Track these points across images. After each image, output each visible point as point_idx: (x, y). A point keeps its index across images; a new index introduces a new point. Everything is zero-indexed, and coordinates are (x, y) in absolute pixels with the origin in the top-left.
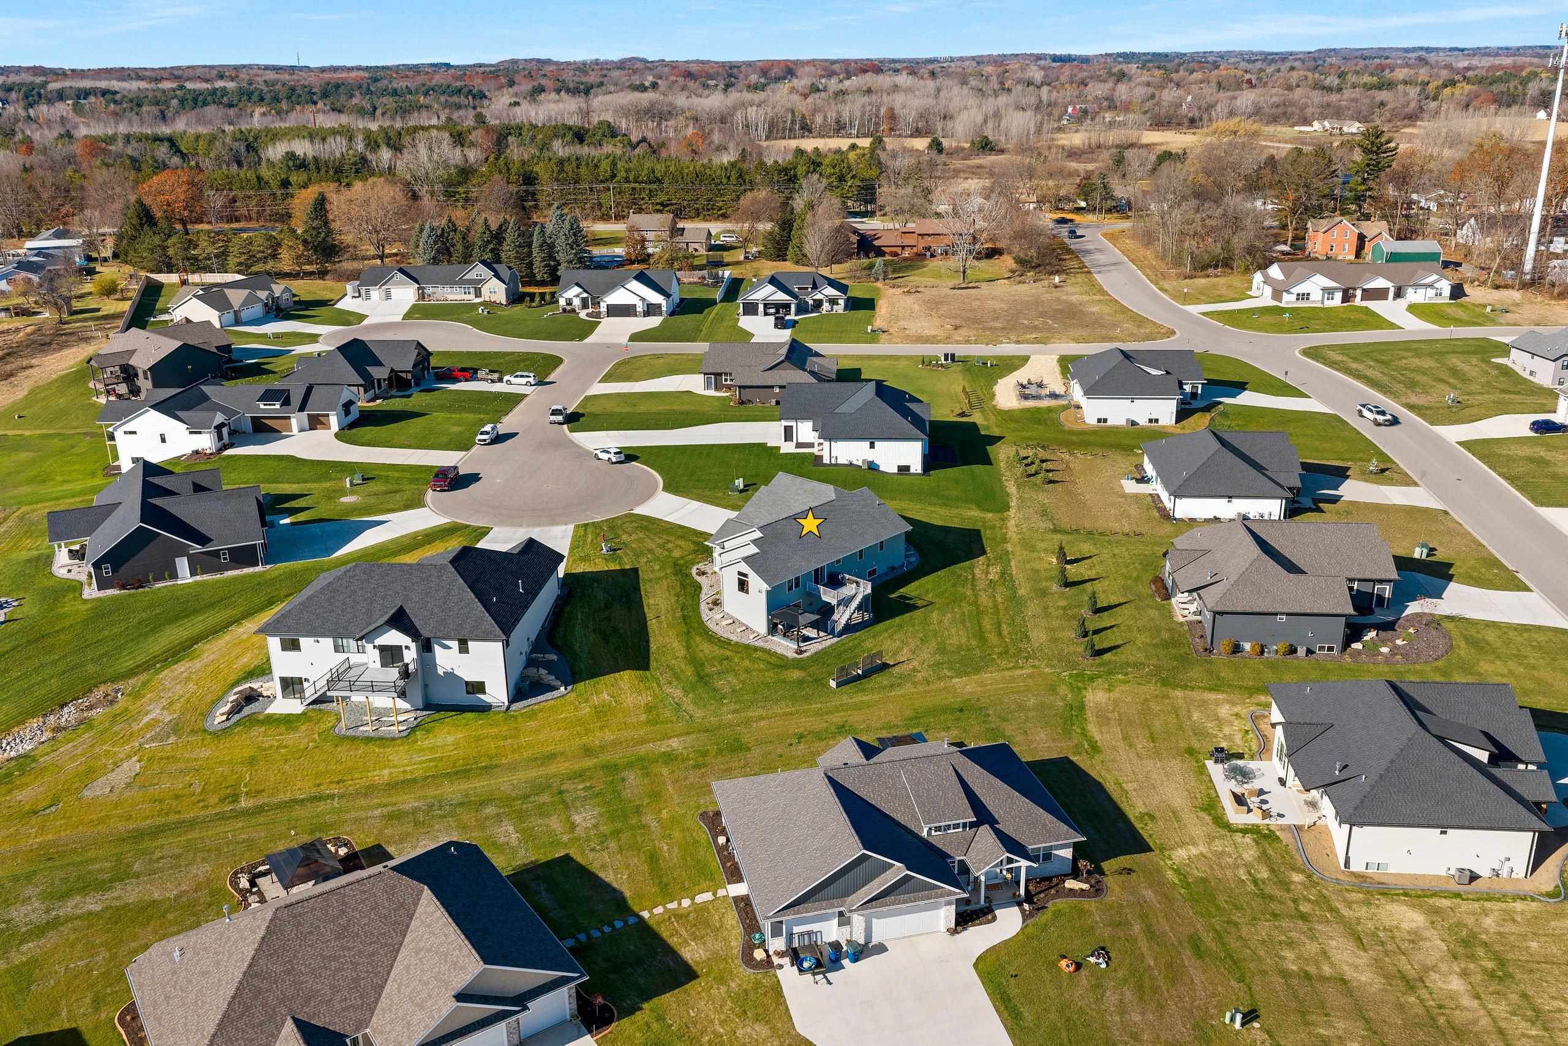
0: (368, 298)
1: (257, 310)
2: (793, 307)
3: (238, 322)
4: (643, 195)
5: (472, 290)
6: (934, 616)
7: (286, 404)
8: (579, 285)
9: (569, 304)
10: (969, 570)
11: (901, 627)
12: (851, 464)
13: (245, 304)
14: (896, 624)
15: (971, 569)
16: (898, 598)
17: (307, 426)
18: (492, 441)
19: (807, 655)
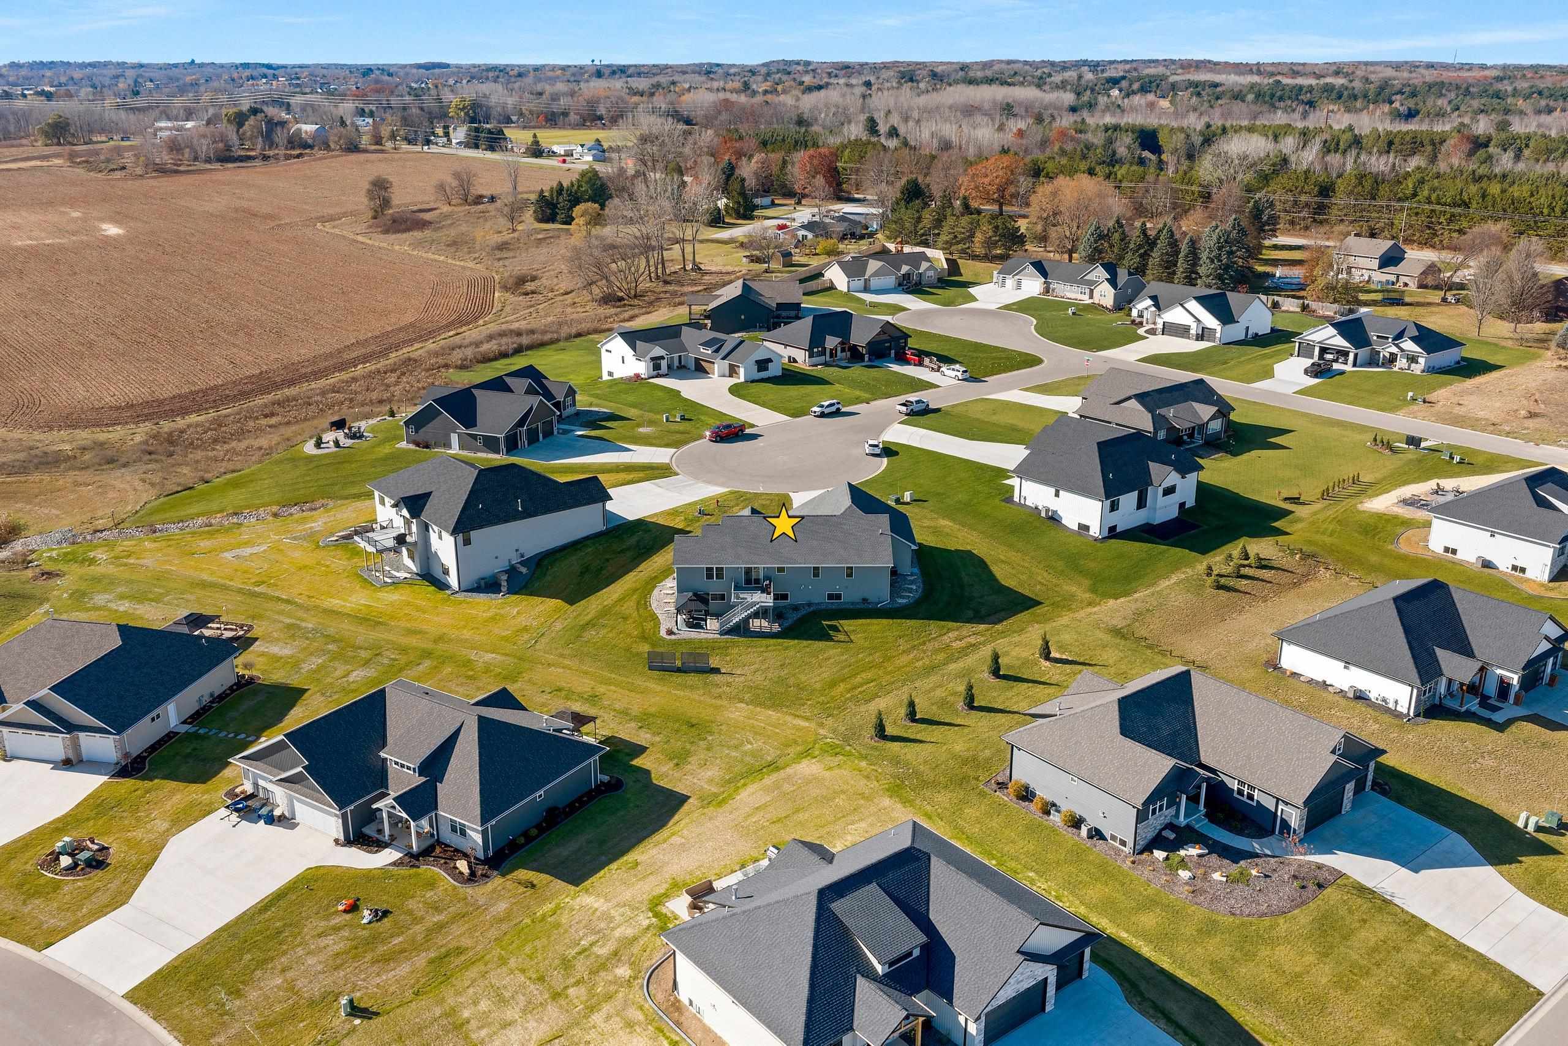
0: (1003, 285)
1: (890, 281)
2: (1351, 356)
3: (866, 289)
4: (1442, 220)
5: (1087, 291)
6: (832, 652)
7: (717, 351)
8: (1154, 298)
9: (1141, 316)
10: (945, 631)
11: (787, 648)
12: (1036, 508)
13: (876, 274)
14: (786, 645)
15: (949, 630)
16: (828, 626)
17: (727, 373)
18: (823, 415)
19: (673, 637)
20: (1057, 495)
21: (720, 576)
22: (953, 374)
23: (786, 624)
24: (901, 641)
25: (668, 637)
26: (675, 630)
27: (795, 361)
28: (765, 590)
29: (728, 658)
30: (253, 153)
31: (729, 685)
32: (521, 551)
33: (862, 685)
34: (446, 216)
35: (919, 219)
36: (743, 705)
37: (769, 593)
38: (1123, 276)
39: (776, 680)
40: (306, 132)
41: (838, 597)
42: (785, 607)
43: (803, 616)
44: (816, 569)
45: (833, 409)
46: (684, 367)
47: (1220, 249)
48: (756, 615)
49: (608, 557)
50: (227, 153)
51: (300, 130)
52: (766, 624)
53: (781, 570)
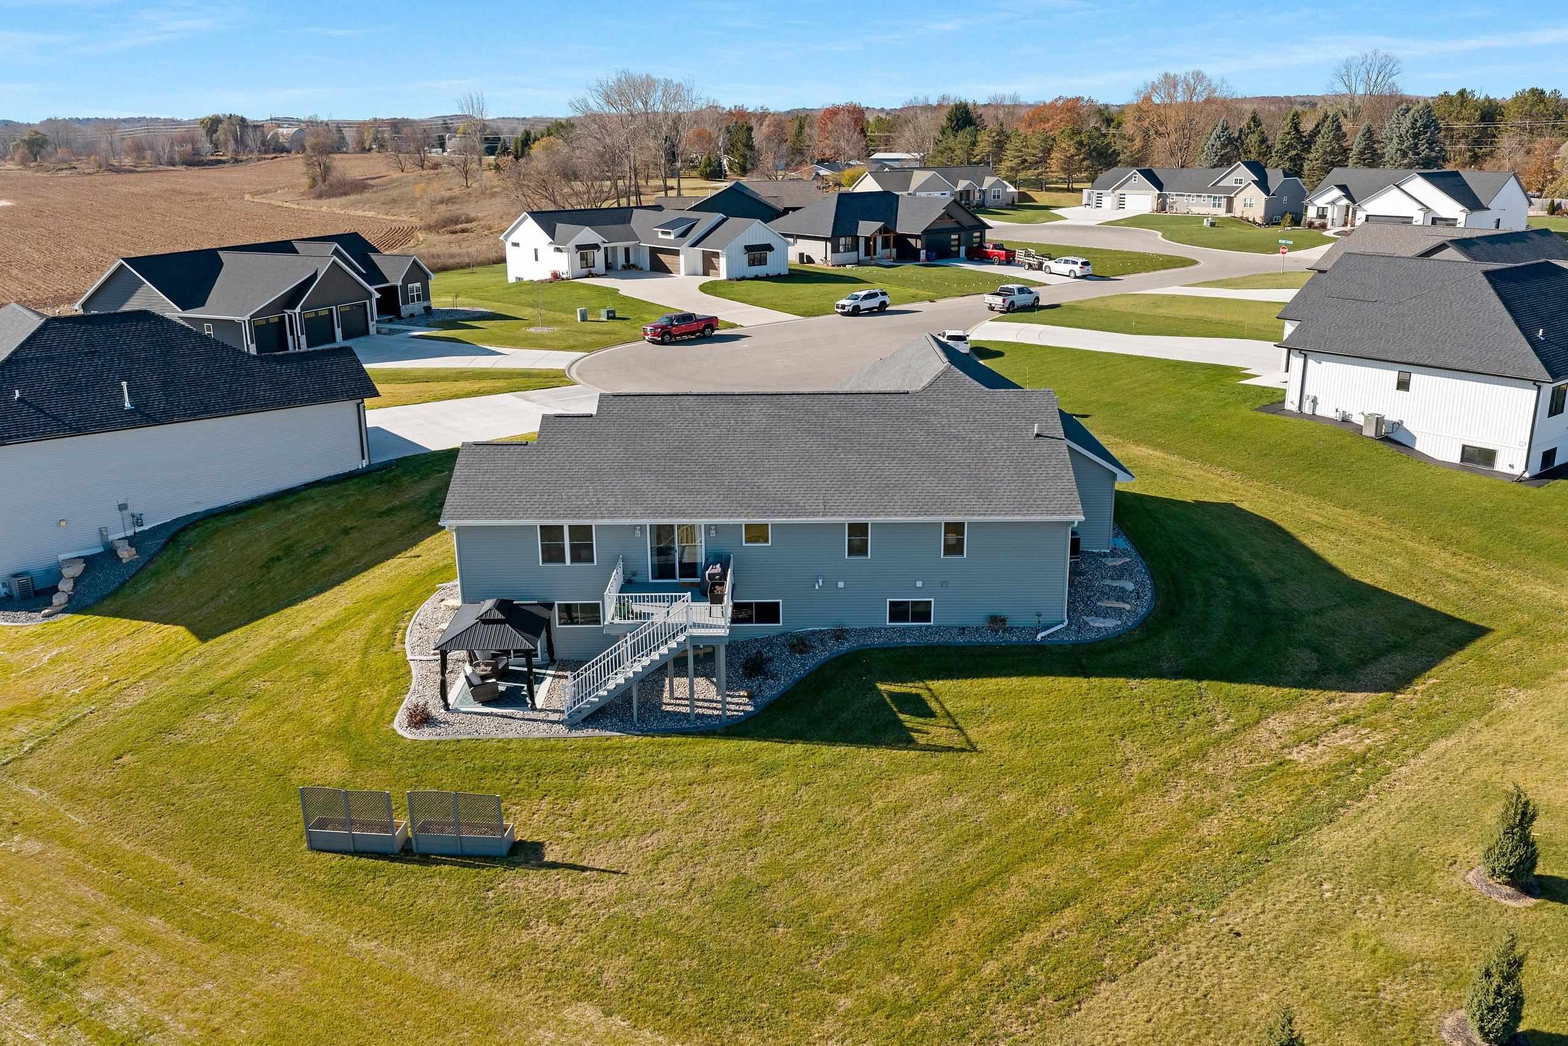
0: (1096, 206)
5: (1224, 202)
6: (914, 784)
7: (684, 235)
8: (1343, 188)
9: (1322, 216)
10: (1253, 711)
11: (768, 771)
12: (1345, 421)
13: (922, 188)
14: (765, 757)
15: (1266, 710)
16: (894, 696)
17: (700, 270)
18: (856, 312)
19: (426, 734)
20: (1403, 385)
21: (583, 553)
22: (1065, 268)
23: (771, 690)
24: (1129, 747)
25: (409, 734)
26: (438, 712)
27: (810, 260)
28: (708, 592)
29: (579, 806)
30: (223, 158)
31: (557, 913)
32: (135, 509)
33: (1029, 920)
34: (393, 181)
35: (974, 144)
36: (590, 1013)
37: (718, 600)
38: (1275, 178)
39: (723, 893)
40: (283, 135)
41: (922, 613)
42: (769, 642)
43: (823, 666)
44: (858, 530)
45: (875, 303)
46: (634, 266)
47: (1416, 136)
48: (678, 664)
49: (348, 524)
50: (196, 158)
51: (276, 134)
52: (712, 693)
53: (756, 533)
